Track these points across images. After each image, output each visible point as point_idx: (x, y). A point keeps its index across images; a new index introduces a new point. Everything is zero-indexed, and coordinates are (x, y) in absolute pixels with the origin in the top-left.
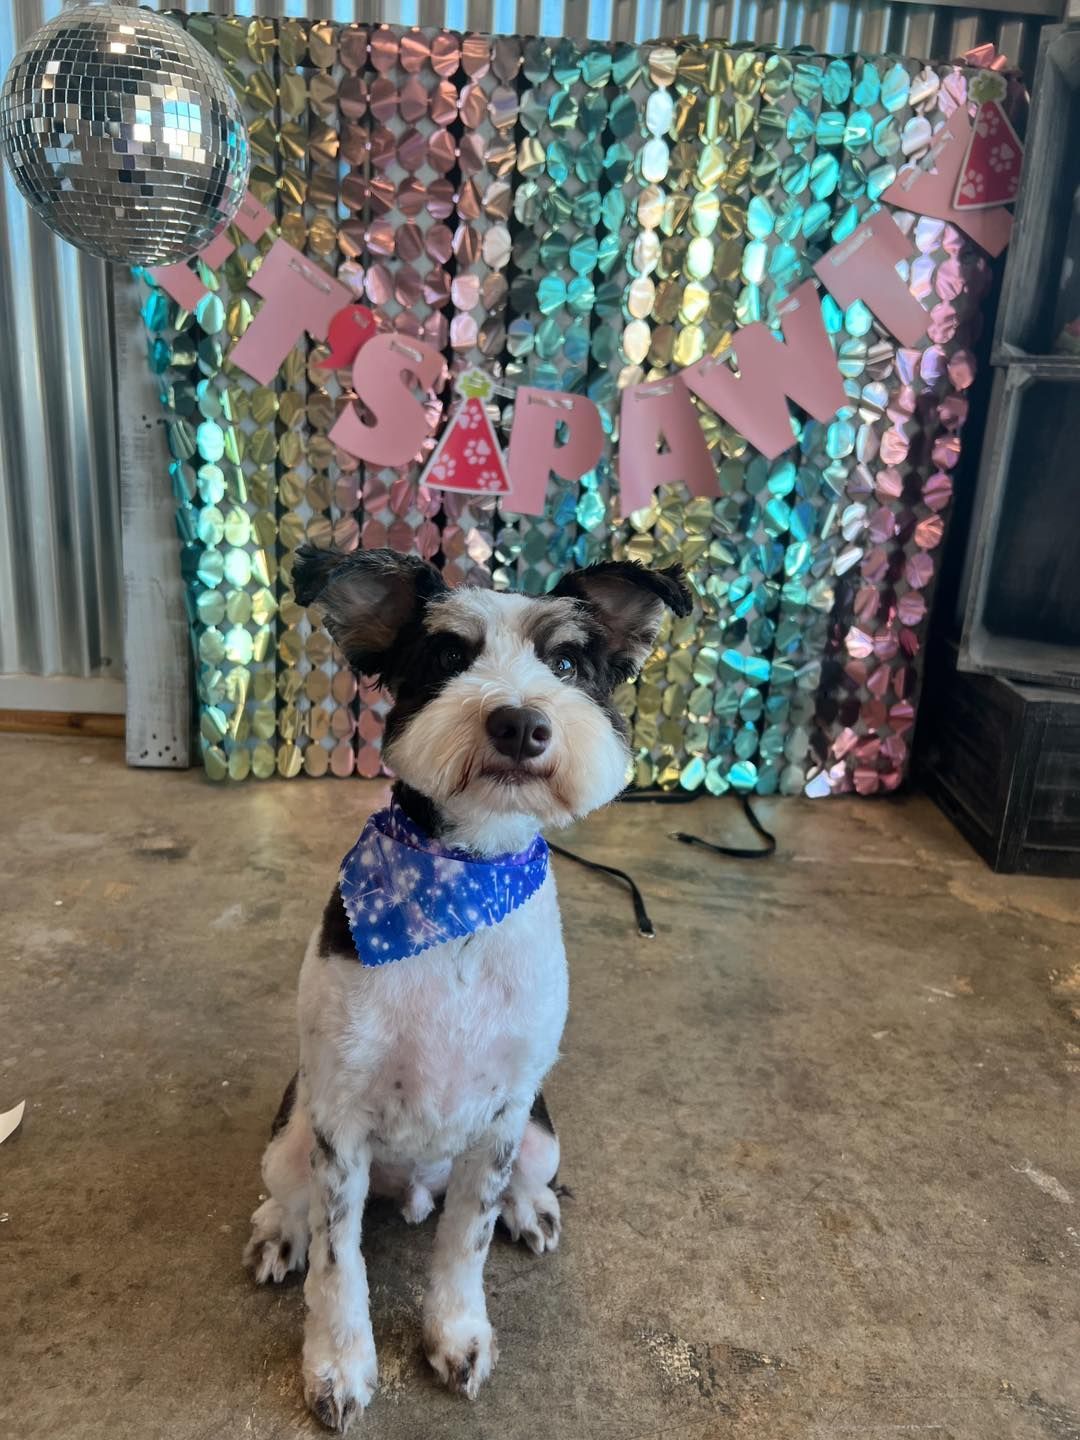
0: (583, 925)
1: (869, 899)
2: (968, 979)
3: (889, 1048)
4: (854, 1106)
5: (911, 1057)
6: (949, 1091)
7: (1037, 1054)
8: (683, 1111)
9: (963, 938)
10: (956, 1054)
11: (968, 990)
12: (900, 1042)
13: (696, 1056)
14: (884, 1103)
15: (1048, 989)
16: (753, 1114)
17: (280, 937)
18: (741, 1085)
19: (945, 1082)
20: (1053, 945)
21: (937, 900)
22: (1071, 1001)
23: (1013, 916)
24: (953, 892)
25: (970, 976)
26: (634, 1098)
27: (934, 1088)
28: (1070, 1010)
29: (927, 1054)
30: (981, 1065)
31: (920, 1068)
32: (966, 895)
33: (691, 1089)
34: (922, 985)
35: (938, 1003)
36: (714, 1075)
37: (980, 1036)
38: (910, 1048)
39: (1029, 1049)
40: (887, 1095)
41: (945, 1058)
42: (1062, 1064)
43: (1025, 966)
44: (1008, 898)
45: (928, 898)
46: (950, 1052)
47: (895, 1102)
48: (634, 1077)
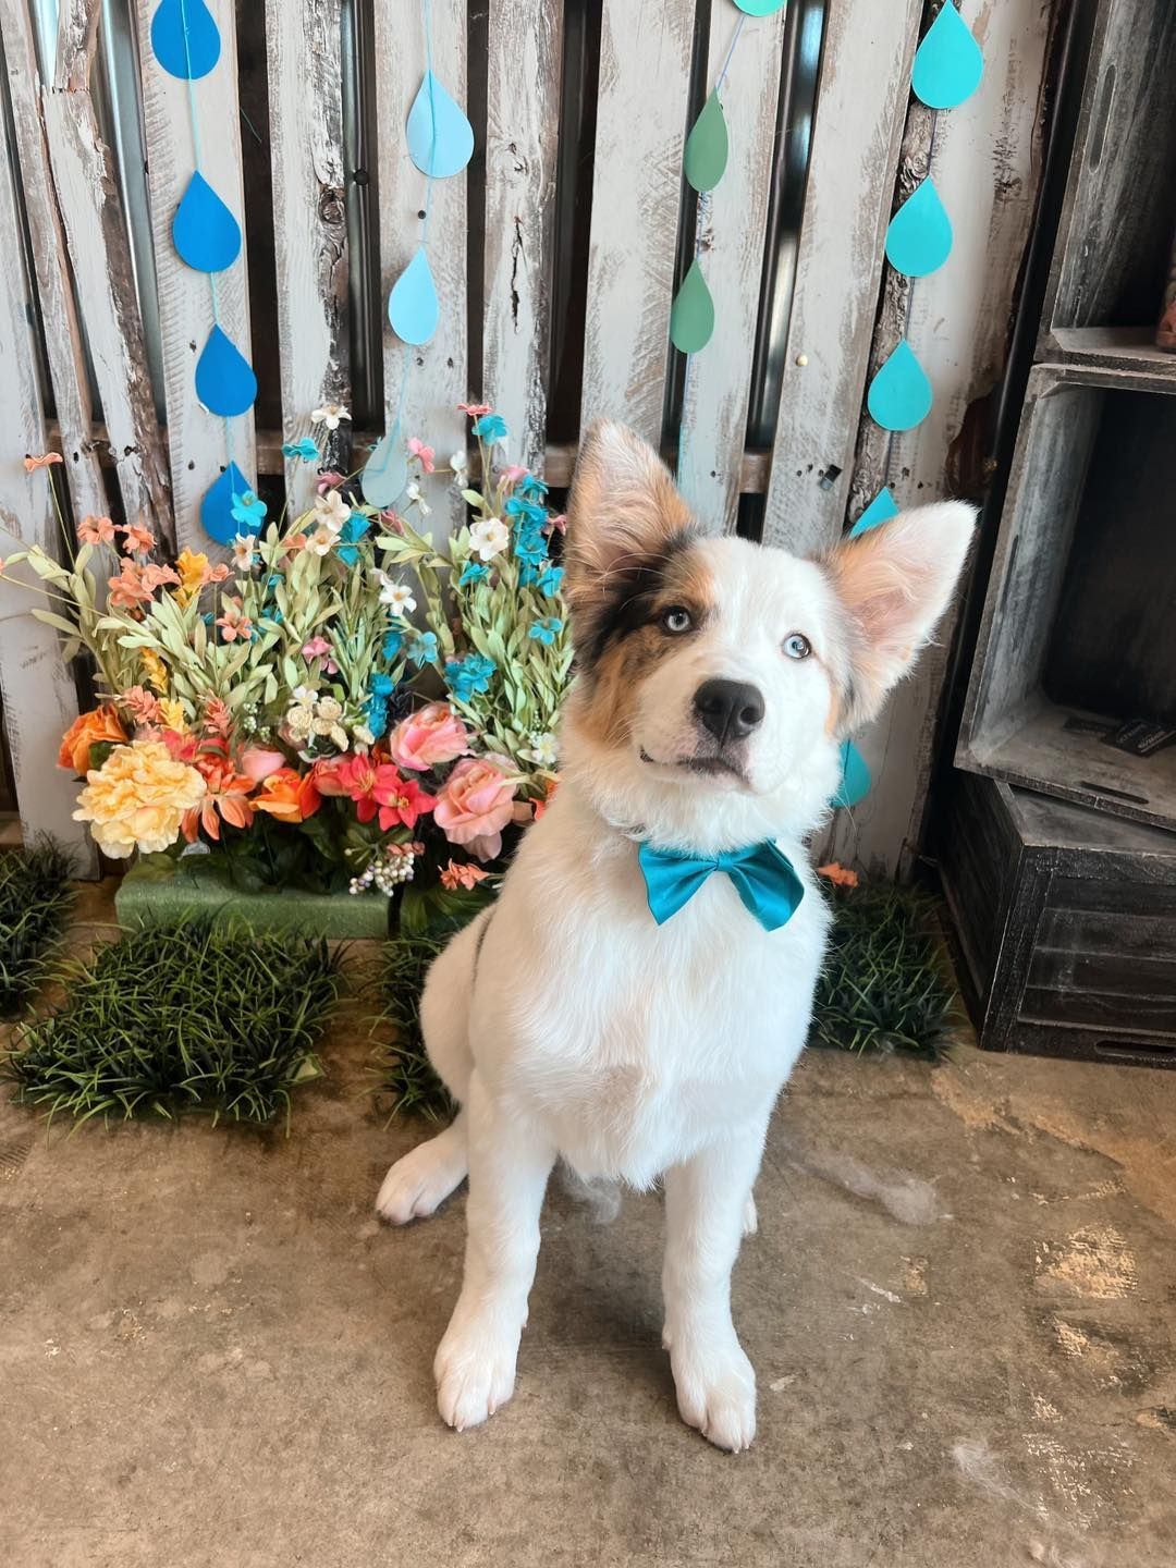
1: (823, 1102)
2: (922, 1266)
3: (789, 1412)
4: (714, 1538)
5: (815, 1432)
6: (855, 1504)
7: (988, 1420)
8: (472, 1556)
9: (933, 1182)
10: (880, 1422)
11: (919, 1286)
12: (807, 1401)
13: (516, 1436)
14: (758, 1534)
15: (1030, 1282)
16: (567, 1558)
17: (14, 1202)
18: (565, 1497)
19: (852, 1483)
20: (1052, 1195)
21: (912, 1107)
22: (1057, 1308)
23: (1009, 1134)
24: (937, 1089)
25: (929, 1258)
26: (409, 1530)
27: (834, 1498)
28: (1054, 1330)
29: (839, 1425)
30: (909, 1446)
31: (823, 1455)
32: (952, 1095)
33: (493, 1508)
34: (858, 1278)
35: (874, 1317)
36: (533, 1477)
37: (920, 1384)
38: (817, 1412)
39: (983, 1410)
40: (765, 1515)
41: (861, 1432)
42: (1022, 1441)
43: (1007, 1237)
44: (1008, 1101)
45: (901, 1101)
46: (872, 1418)
47: (773, 1530)
48: (422, 1484)
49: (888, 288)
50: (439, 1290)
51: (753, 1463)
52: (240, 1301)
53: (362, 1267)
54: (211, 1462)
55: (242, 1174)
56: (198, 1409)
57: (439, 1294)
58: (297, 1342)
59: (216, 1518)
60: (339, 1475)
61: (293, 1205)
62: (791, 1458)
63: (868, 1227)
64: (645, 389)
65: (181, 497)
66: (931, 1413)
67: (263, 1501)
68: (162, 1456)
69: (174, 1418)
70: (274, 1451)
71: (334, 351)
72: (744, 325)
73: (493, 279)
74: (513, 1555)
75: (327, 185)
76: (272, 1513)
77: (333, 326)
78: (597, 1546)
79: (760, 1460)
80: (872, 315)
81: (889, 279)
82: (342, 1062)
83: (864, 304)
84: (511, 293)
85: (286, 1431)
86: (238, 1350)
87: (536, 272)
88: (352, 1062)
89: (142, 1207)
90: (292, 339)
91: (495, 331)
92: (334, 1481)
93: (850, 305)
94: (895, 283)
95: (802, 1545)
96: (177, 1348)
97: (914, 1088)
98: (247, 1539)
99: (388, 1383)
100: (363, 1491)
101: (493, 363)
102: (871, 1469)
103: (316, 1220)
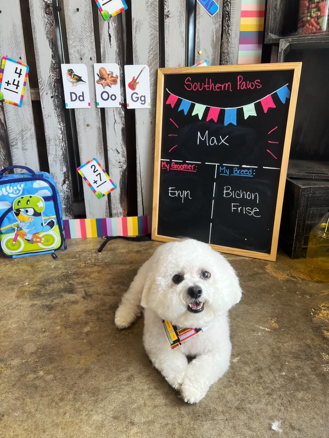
0: (105, 310)
2: (275, 320)
3: (240, 368)
4: (223, 412)
5: (251, 373)
6: (269, 394)
7: (308, 362)
8: (134, 430)
9: (272, 296)
10: (272, 367)
11: (276, 325)
12: (246, 363)
14: (238, 408)
15: (311, 321)
16: (170, 426)
19: (268, 388)
20: (311, 295)
21: (261, 276)
22: (322, 327)
23: (294, 280)
24: (267, 271)
25: (276, 317)
26: (110, 424)
27: (262, 393)
28: (322, 333)
29: (258, 370)
30: (284, 373)
31: (255, 380)
32: (273, 272)
33: (140, 412)
34: (255, 325)
35: (263, 336)
36: (154, 400)
37: (282, 354)
38: (250, 367)
39: (305, 359)
40: (239, 402)
41: (267, 371)
42: (321, 367)
43: (300, 308)
44: (290, 272)
45: (257, 275)
46: (269, 366)
47: (243, 407)
48: (113, 407)
49: (224, 28)
50: (113, 345)
51: (231, 386)
52: (41, 356)
53: (85, 341)
54: (33, 410)
55: (41, 318)
56: (27, 393)
57: (113, 346)
58: (63, 367)
59: (36, 429)
60: (82, 409)
61: (59, 325)
62: (245, 382)
63: (254, 310)
64: (153, 64)
65: (7, 109)
66: (288, 362)
67: (53, 421)
68: (14, 410)
69: (18, 397)
70: (57, 403)
71: (53, 57)
72: (182, 42)
73: (102, 30)
74: (150, 428)
75: (47, 2)
76: (57, 425)
77: (52, 48)
78: (180, 420)
79: (233, 384)
80: (220, 36)
81: (224, 25)
82: (73, 283)
83: (217, 33)
84: (108, 34)
85: (61, 396)
86: (42, 372)
87: (115, 27)
88: (77, 283)
89: (5, 332)
90: (39, 53)
91: (104, 47)
92: (80, 411)
93: (213, 33)
94: (226, 26)
95: (254, 410)
96: (19, 374)
97: (260, 271)
98: (48, 435)
99: (98, 376)
100: (91, 413)
101: (105, 58)
102: (272, 382)
103: (68, 329)
